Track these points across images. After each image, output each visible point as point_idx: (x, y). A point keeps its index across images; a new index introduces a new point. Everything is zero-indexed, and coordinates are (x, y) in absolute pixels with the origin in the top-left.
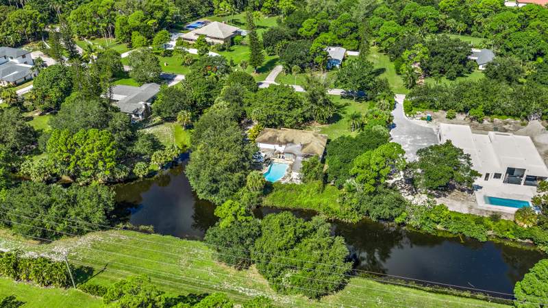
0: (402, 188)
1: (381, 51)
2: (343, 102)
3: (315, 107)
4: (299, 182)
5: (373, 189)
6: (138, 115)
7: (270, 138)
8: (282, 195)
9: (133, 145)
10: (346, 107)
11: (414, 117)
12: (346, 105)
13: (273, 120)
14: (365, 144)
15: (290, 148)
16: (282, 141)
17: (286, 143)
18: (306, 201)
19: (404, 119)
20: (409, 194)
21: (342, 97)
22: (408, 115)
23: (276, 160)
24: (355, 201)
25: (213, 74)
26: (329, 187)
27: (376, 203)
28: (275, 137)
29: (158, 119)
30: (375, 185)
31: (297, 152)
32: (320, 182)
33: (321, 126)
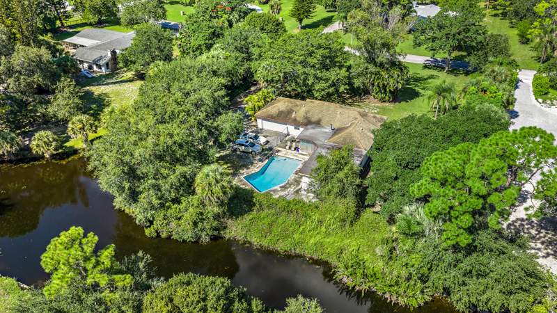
0: (533, 238)
1: (495, 15)
2: (426, 73)
3: (372, 68)
4: (310, 198)
5: (465, 240)
6: (100, 67)
7: (281, 113)
8: (267, 221)
9: (48, 102)
10: (430, 81)
11: (553, 104)
12: (431, 77)
13: (293, 84)
14: (455, 132)
15: (311, 131)
16: (300, 119)
17: (308, 123)
18: (312, 241)
19: (535, 106)
20: (548, 255)
21: (426, 67)
22: (540, 100)
23: (283, 152)
24: (415, 259)
25: (225, 16)
26: (367, 214)
27: (468, 274)
28: (290, 112)
29: (130, 75)
30: (471, 230)
31: (322, 140)
32: (351, 201)
33: (380, 105)
